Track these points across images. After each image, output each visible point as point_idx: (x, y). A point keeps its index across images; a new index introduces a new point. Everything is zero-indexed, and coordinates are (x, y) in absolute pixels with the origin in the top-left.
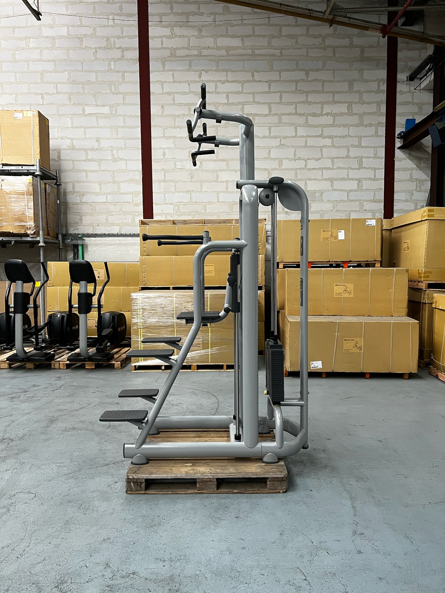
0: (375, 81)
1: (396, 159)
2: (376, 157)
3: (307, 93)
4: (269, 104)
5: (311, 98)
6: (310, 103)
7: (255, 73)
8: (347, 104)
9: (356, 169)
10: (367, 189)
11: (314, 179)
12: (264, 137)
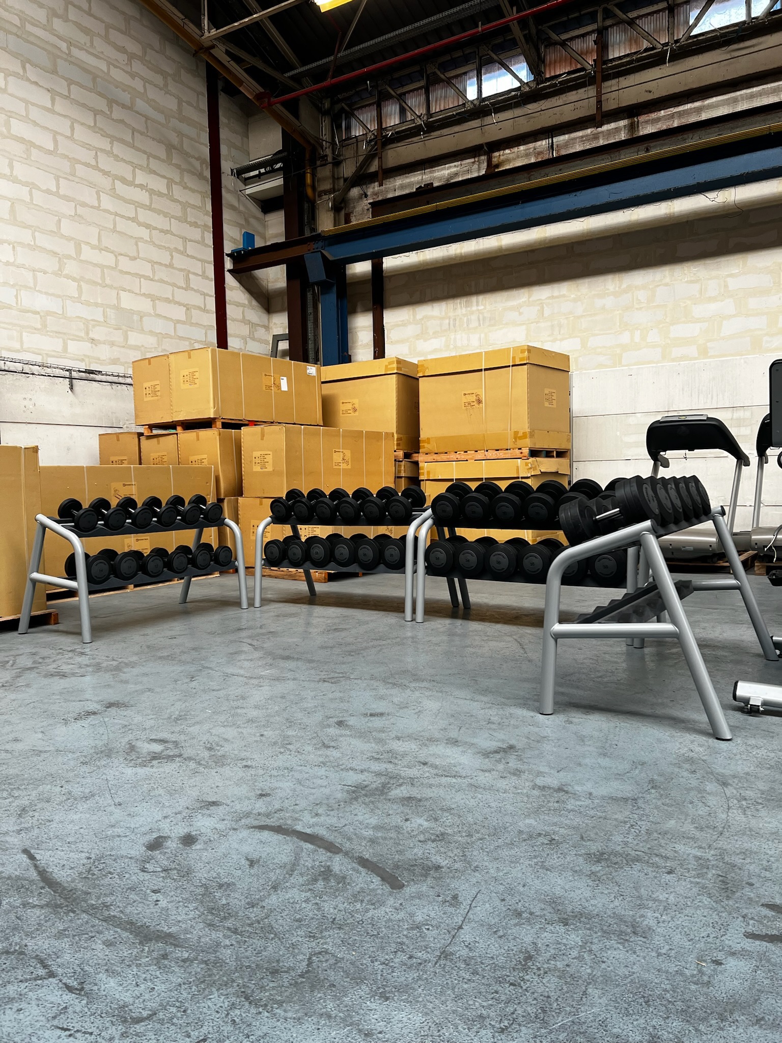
0: (197, 159)
1: (226, 286)
2: (204, 276)
3: (113, 139)
4: (55, 133)
5: (118, 149)
6: (117, 158)
7: (28, 65)
8: (166, 181)
9: (182, 288)
10: (197, 324)
11: (129, 291)
12: (48, 192)
